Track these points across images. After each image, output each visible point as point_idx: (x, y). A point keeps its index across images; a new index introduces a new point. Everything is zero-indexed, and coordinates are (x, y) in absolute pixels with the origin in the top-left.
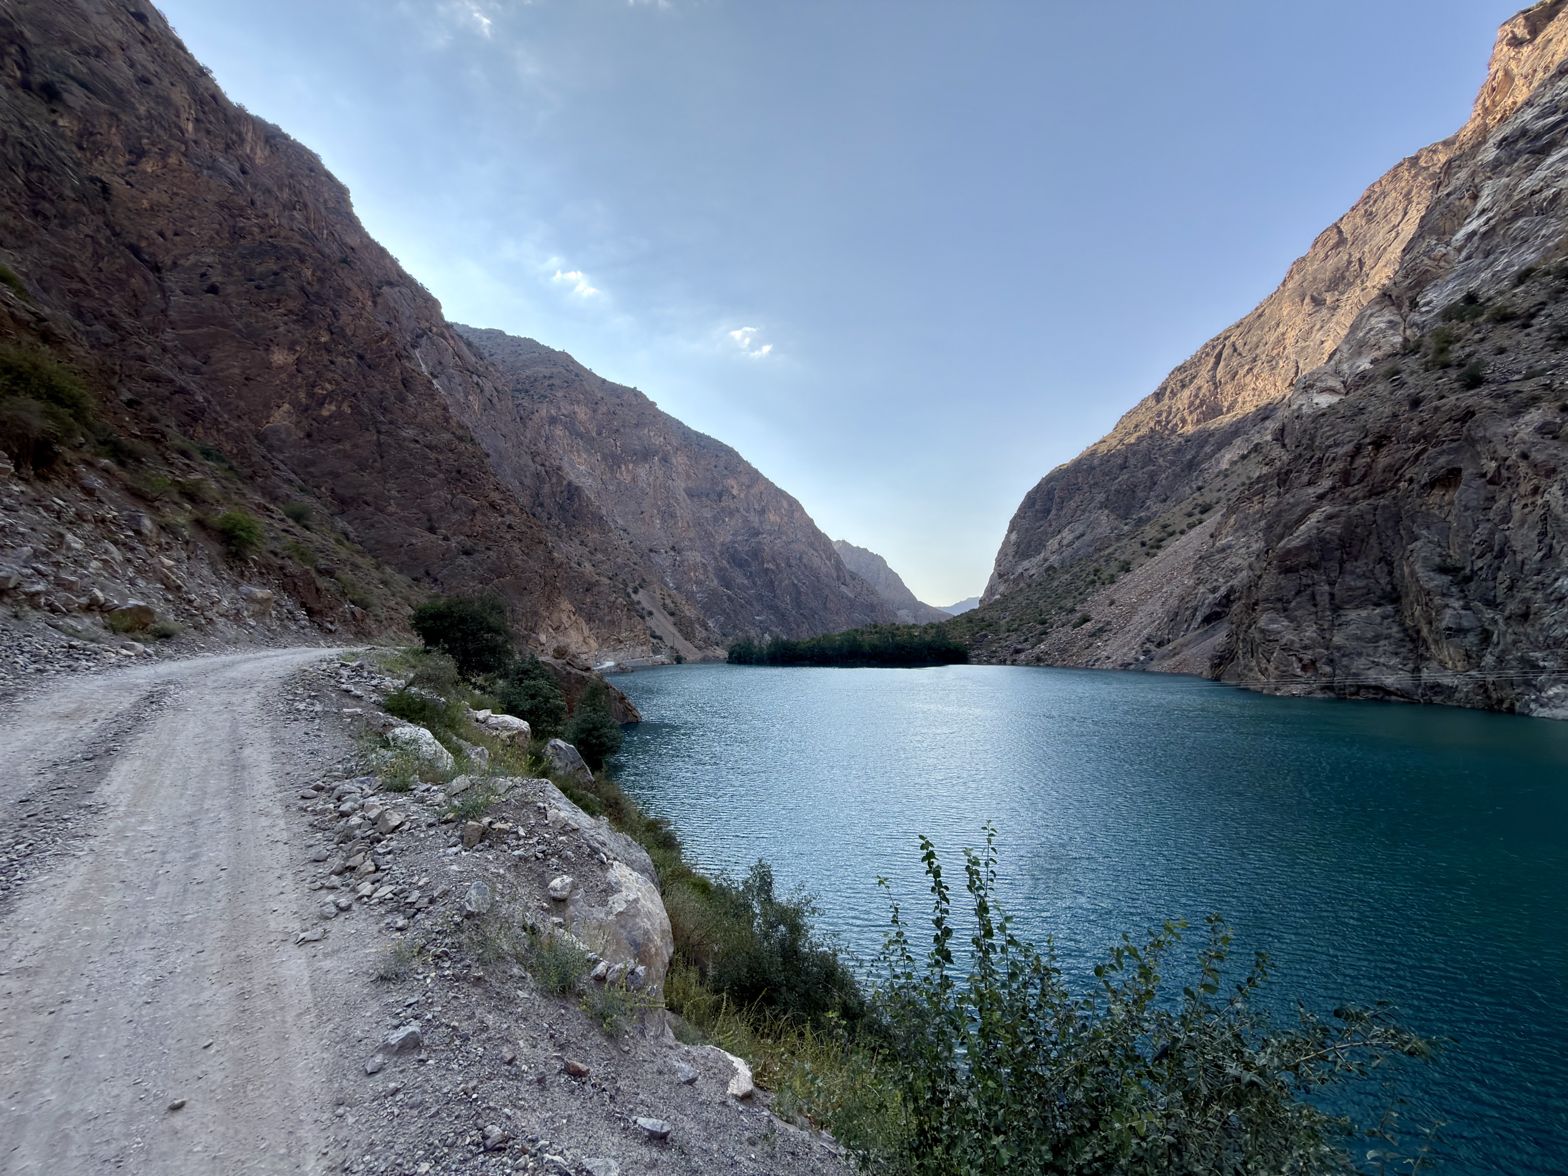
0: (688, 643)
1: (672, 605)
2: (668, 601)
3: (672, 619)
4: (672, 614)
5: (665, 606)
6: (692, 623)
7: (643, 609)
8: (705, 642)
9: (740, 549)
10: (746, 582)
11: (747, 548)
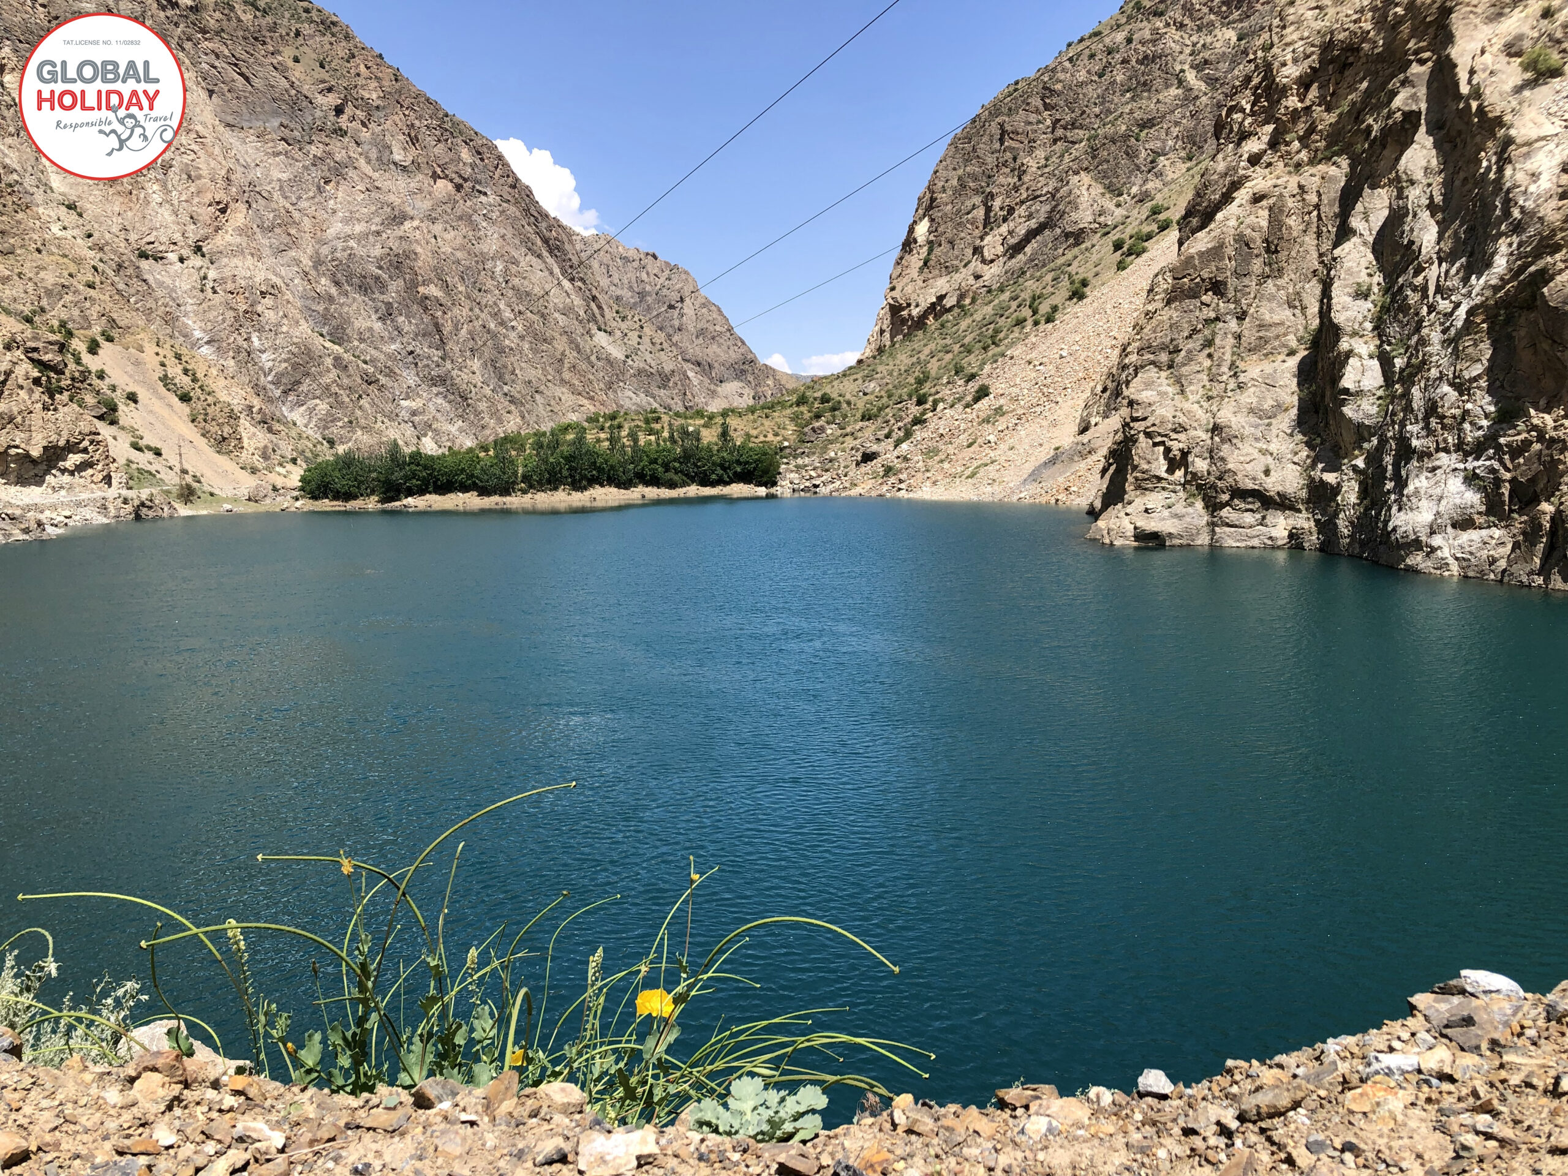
0: (223, 461)
1: (187, 380)
2: (175, 370)
3: (184, 409)
4: (185, 398)
5: (164, 379)
6: (233, 416)
7: (113, 388)
8: (265, 456)
9: (360, 251)
10: (378, 326)
11: (377, 251)
